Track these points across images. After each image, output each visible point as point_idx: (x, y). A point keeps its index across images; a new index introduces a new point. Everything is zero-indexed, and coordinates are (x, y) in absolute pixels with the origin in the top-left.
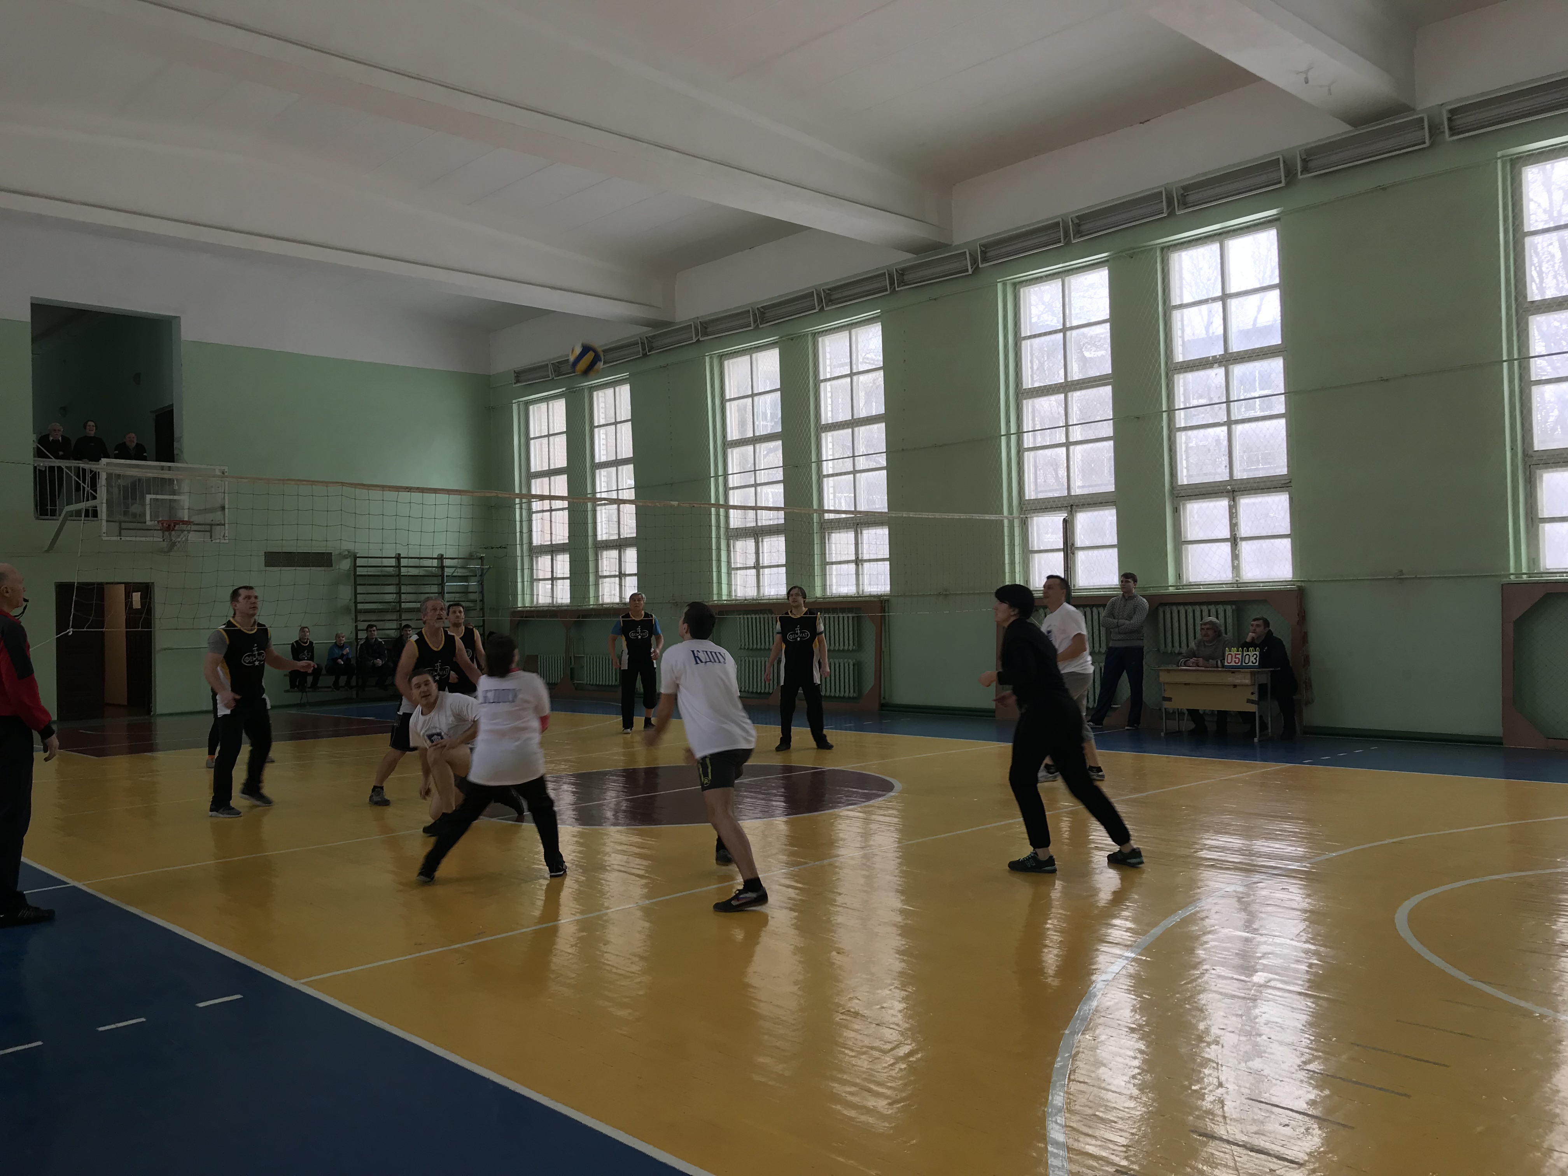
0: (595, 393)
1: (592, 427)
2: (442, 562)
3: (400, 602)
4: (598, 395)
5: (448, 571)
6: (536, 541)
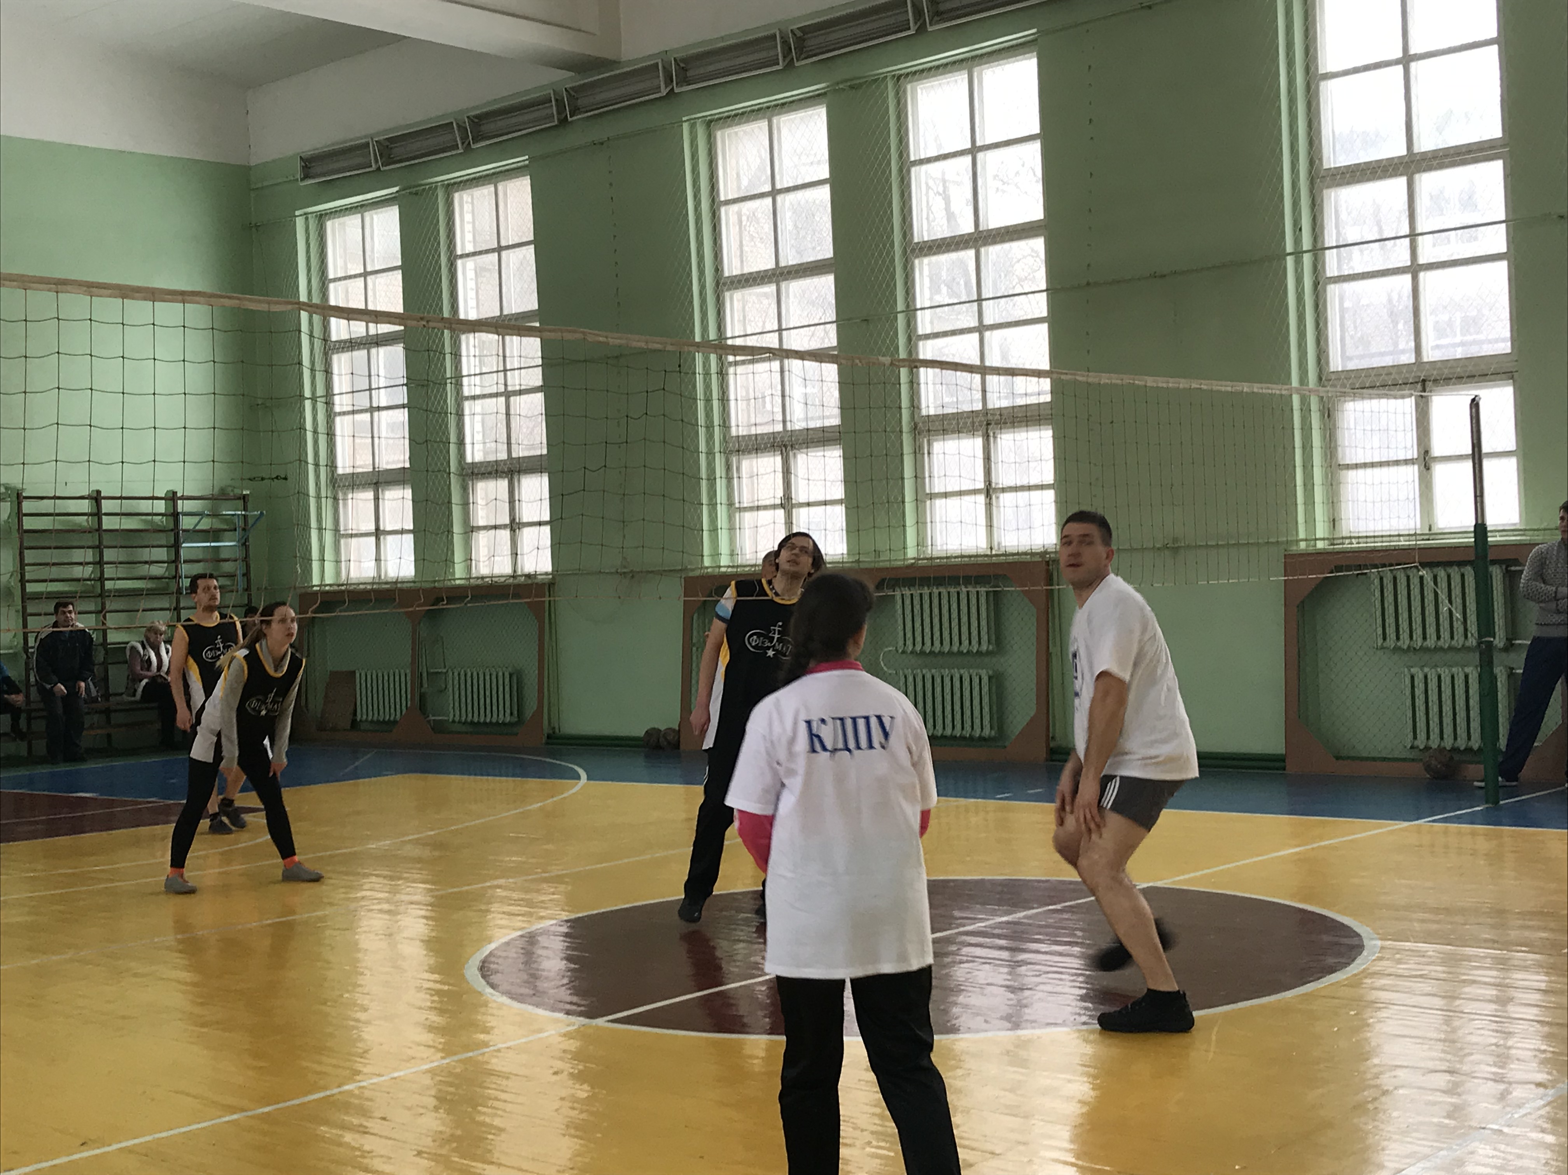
0: (456, 196)
1: (453, 259)
2: (175, 506)
3: (102, 579)
4: (461, 198)
5: (187, 523)
6: (344, 466)
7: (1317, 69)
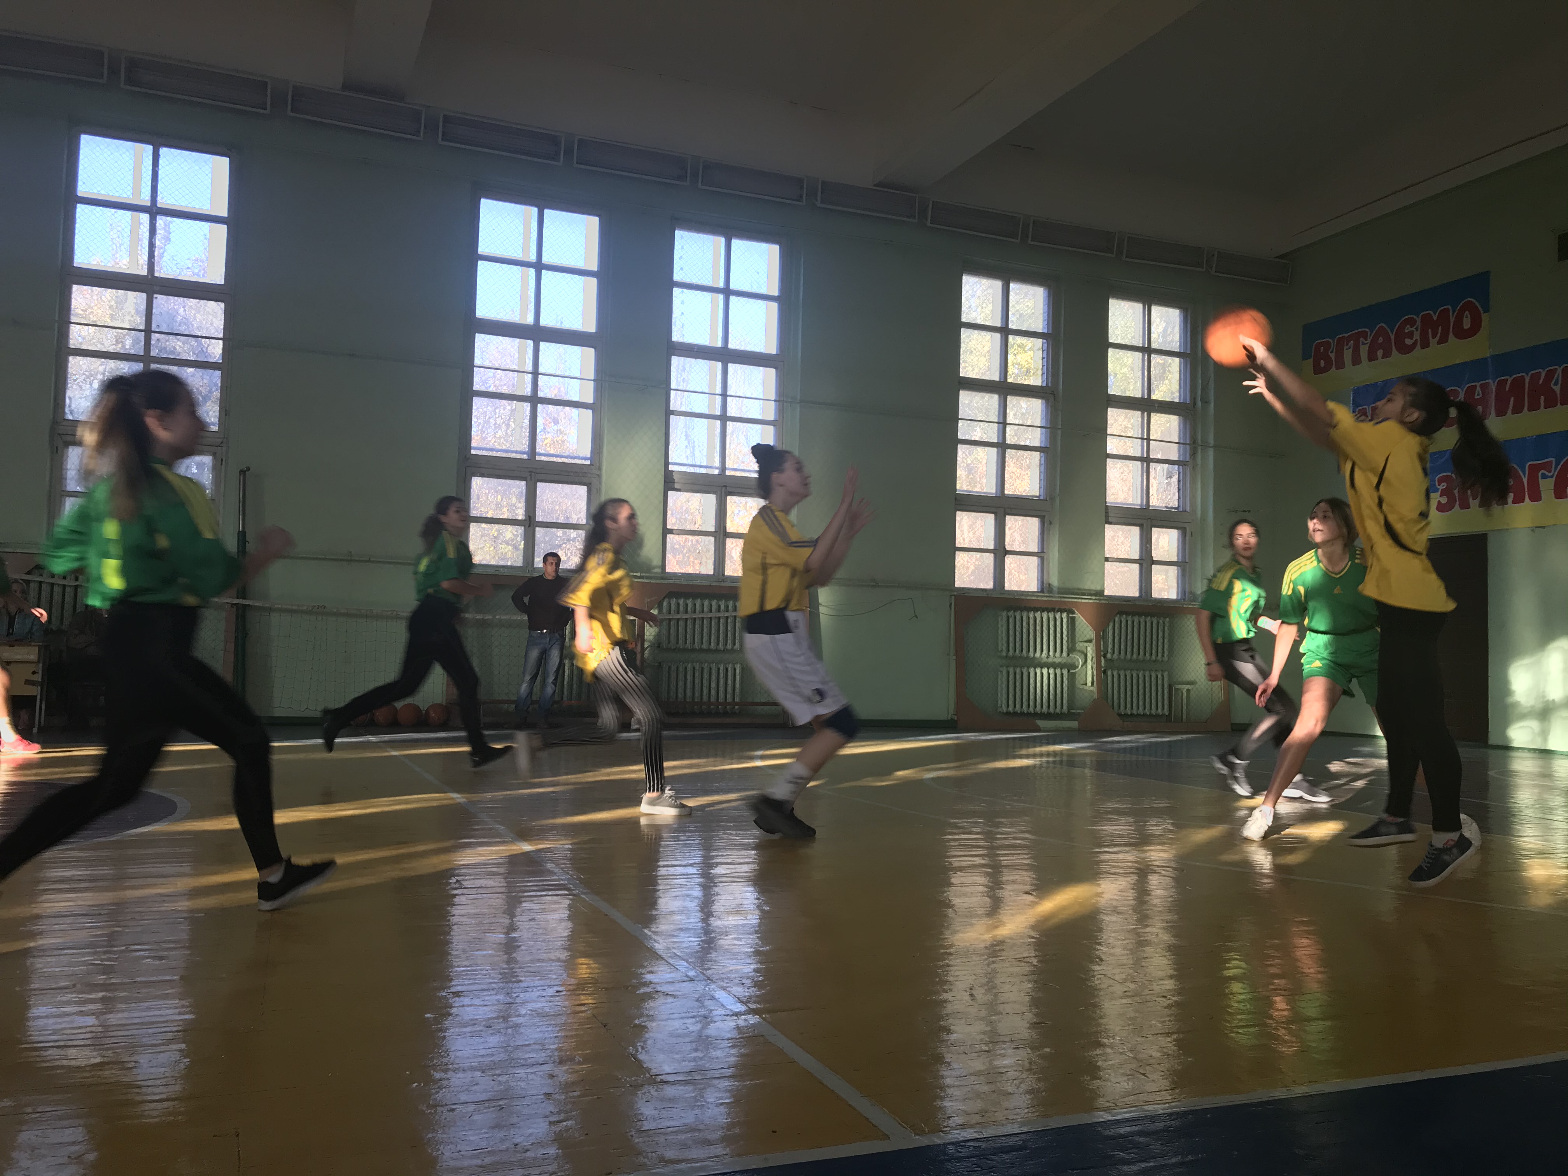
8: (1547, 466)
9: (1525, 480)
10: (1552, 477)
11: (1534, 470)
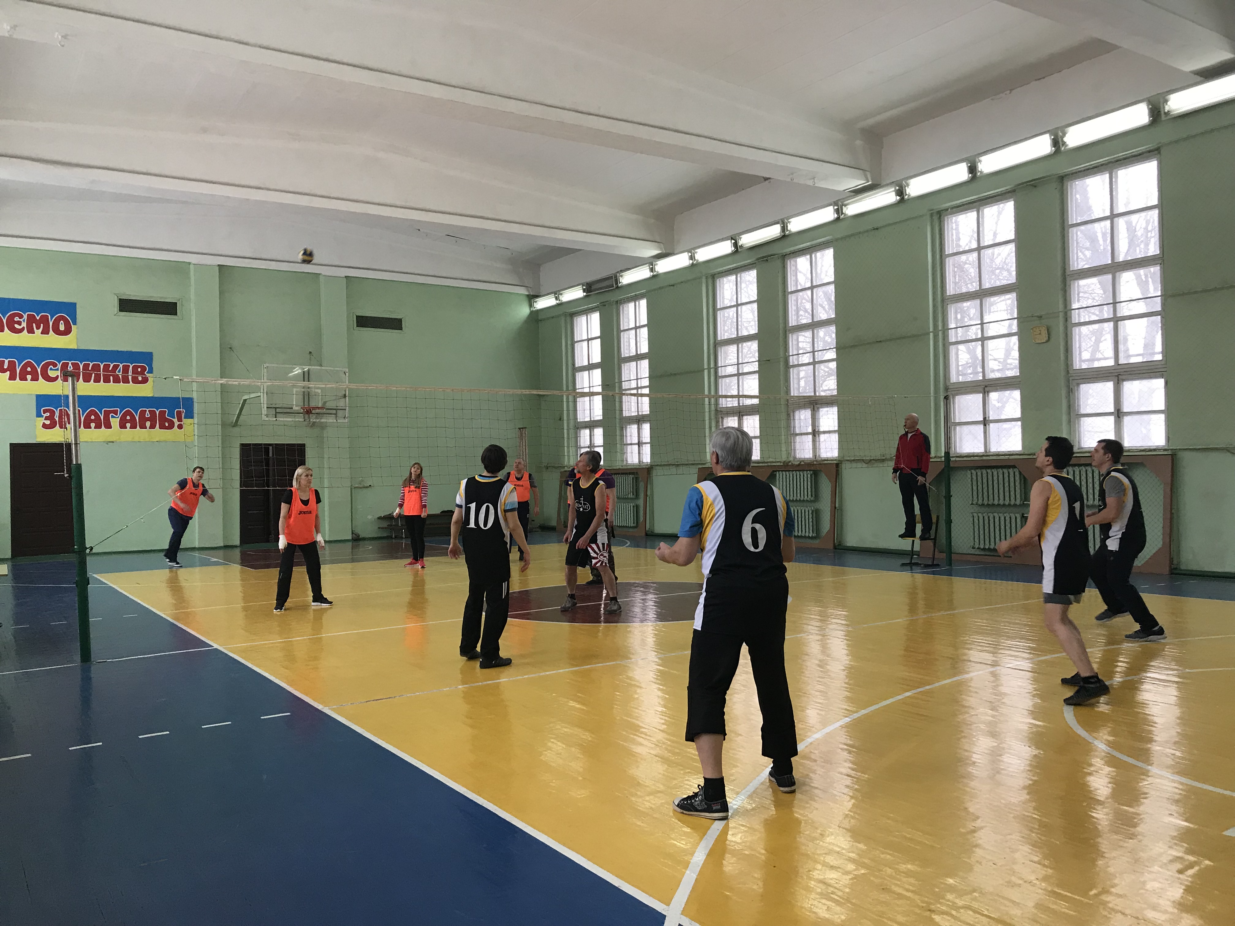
7: (945, 252)
8: (116, 412)
9: (102, 418)
10: (118, 417)
11: (107, 414)
